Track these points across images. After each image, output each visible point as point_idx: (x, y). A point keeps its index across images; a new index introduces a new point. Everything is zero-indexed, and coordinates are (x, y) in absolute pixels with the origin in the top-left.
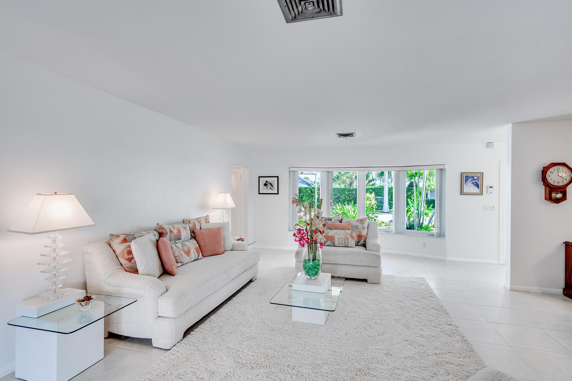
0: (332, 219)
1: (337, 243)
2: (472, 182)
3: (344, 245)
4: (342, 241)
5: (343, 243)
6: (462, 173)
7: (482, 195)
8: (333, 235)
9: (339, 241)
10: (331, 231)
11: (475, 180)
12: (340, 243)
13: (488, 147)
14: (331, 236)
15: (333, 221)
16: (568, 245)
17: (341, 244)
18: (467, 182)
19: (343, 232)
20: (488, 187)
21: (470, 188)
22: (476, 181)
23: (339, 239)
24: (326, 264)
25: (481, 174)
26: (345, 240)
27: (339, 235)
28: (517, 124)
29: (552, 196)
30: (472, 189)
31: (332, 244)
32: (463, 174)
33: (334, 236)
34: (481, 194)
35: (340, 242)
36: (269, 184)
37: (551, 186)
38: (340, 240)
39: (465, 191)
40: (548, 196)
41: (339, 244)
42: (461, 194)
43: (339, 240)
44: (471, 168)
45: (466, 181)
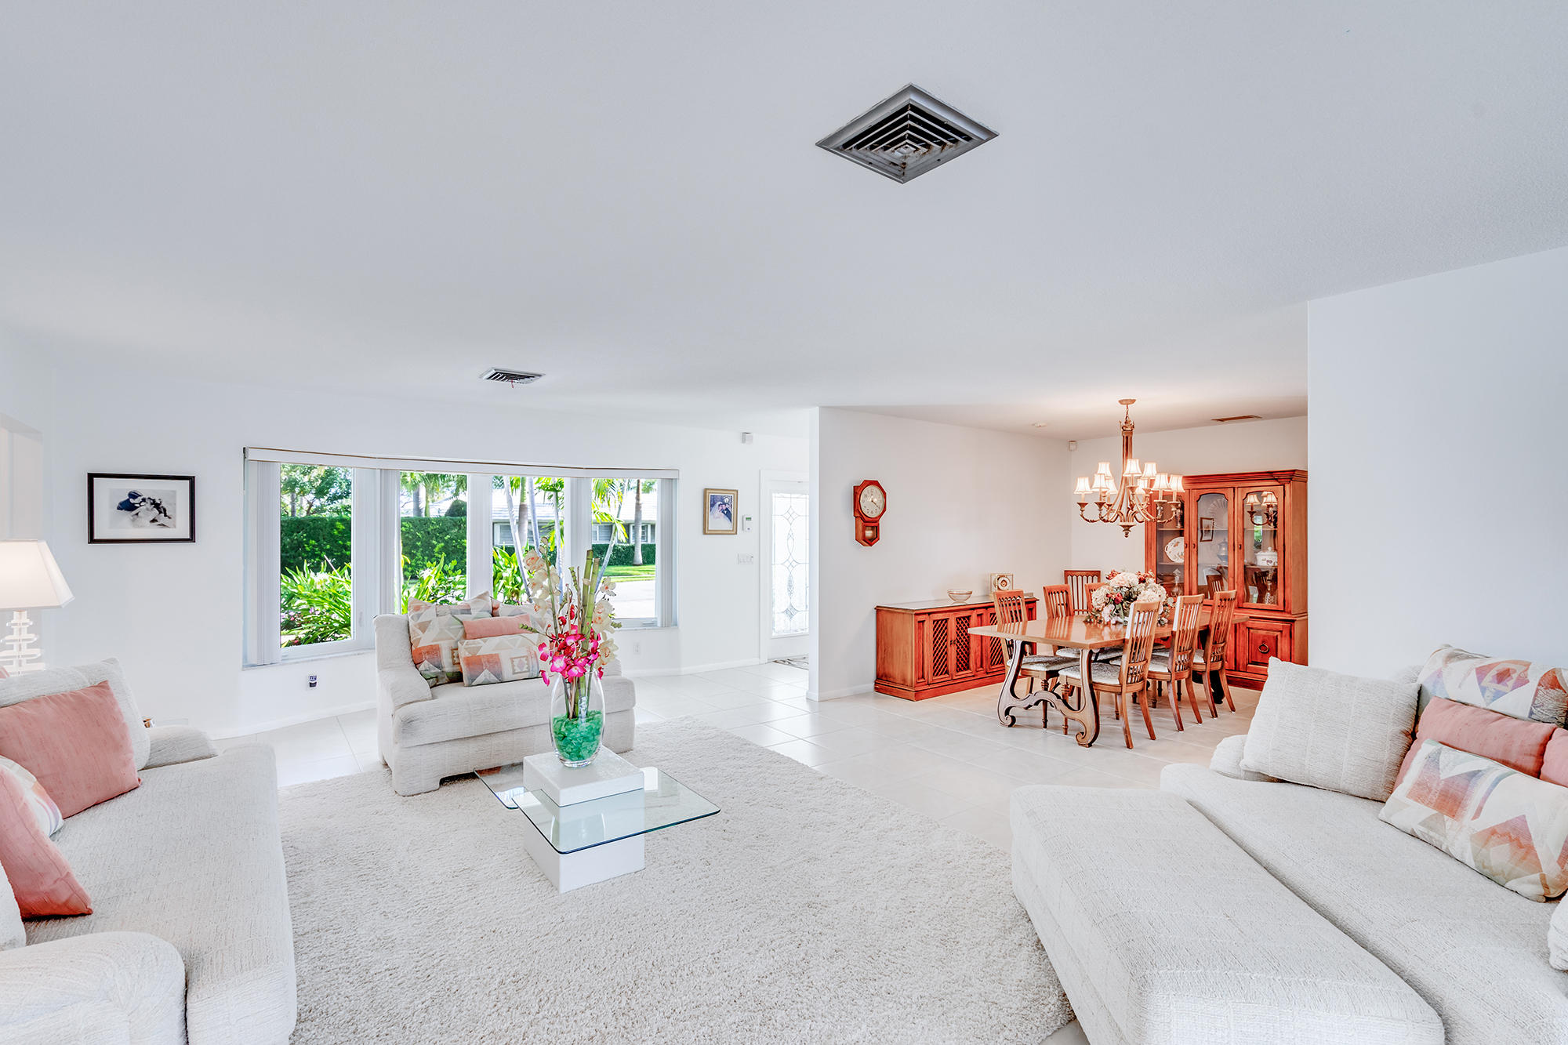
0: (472, 607)
1: (507, 674)
2: (721, 508)
3: (526, 675)
4: (521, 665)
5: (525, 669)
6: (706, 489)
7: (736, 533)
8: (494, 653)
9: (513, 666)
10: (485, 642)
11: (725, 504)
12: (518, 670)
13: (744, 441)
14: (487, 655)
15: (474, 613)
16: (881, 610)
17: (520, 673)
18: (713, 508)
19: (519, 643)
20: (745, 519)
21: (718, 521)
22: (727, 506)
23: (512, 660)
24: (500, 735)
25: (735, 493)
26: (530, 659)
27: (512, 648)
28: (830, 412)
29: (866, 535)
30: (722, 523)
31: (493, 678)
32: (708, 491)
33: (497, 655)
34: (734, 532)
35: (516, 668)
36: (148, 505)
37: (866, 519)
38: (516, 662)
39: (711, 527)
40: (860, 535)
41: (514, 673)
42: (705, 533)
43: (513, 662)
44: (718, 481)
45: (712, 505)
